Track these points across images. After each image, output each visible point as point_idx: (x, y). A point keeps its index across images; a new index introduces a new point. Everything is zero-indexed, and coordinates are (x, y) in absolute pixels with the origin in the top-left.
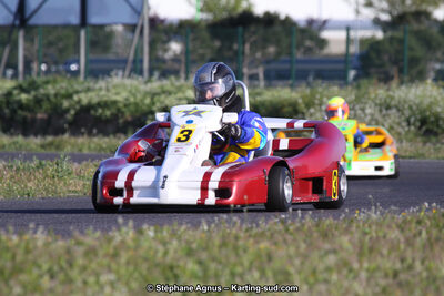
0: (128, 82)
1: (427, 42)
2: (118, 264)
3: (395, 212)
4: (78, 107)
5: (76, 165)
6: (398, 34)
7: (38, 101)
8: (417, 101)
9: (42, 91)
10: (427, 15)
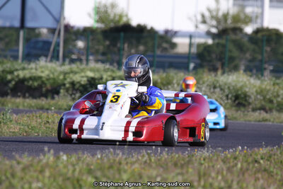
0: (49, 65)
1: (240, 47)
2: (44, 177)
3: (220, 151)
4: (17, 80)
5: (15, 115)
6: (223, 41)
8: (233, 84)
10: (241, 30)
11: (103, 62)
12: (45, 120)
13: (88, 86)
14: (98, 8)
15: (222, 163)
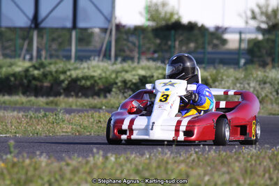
0: (101, 64)
3: (267, 148)
4: (70, 79)
5: (68, 115)
6: (272, 37)
7: (45, 75)
9: (48, 69)
11: (154, 60)
12: (97, 119)
13: (140, 84)
14: (149, 7)
15: (268, 160)
